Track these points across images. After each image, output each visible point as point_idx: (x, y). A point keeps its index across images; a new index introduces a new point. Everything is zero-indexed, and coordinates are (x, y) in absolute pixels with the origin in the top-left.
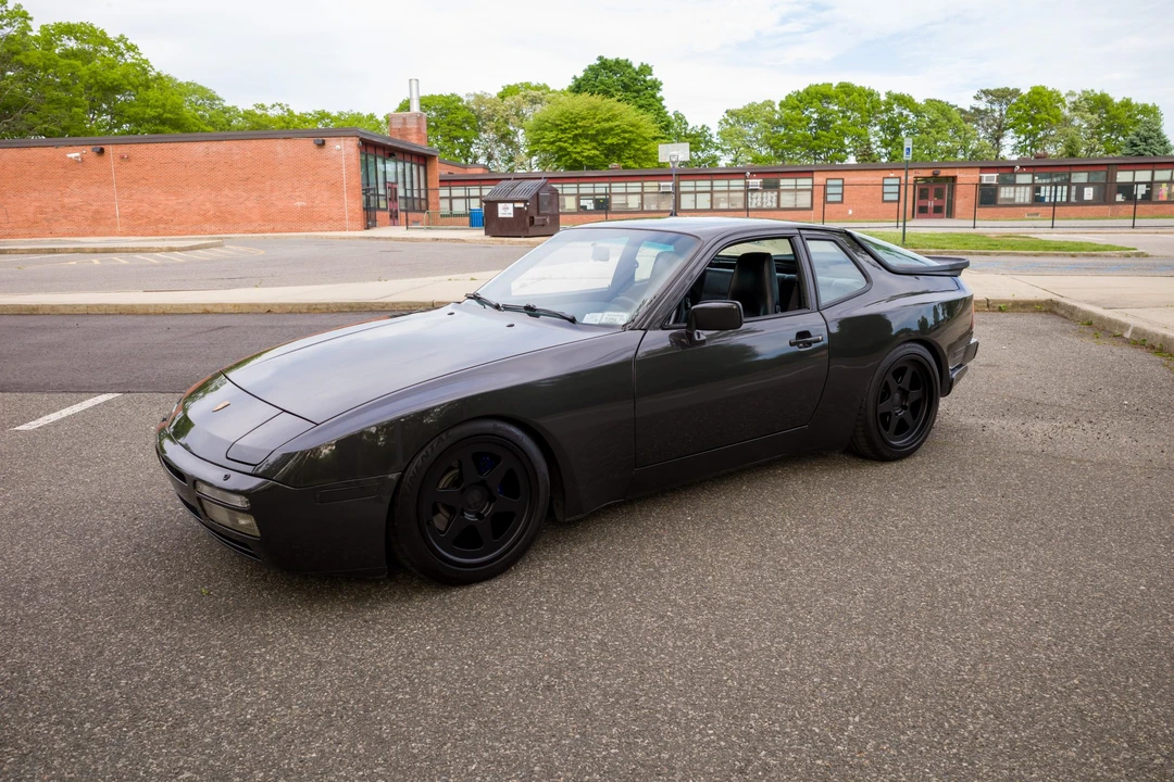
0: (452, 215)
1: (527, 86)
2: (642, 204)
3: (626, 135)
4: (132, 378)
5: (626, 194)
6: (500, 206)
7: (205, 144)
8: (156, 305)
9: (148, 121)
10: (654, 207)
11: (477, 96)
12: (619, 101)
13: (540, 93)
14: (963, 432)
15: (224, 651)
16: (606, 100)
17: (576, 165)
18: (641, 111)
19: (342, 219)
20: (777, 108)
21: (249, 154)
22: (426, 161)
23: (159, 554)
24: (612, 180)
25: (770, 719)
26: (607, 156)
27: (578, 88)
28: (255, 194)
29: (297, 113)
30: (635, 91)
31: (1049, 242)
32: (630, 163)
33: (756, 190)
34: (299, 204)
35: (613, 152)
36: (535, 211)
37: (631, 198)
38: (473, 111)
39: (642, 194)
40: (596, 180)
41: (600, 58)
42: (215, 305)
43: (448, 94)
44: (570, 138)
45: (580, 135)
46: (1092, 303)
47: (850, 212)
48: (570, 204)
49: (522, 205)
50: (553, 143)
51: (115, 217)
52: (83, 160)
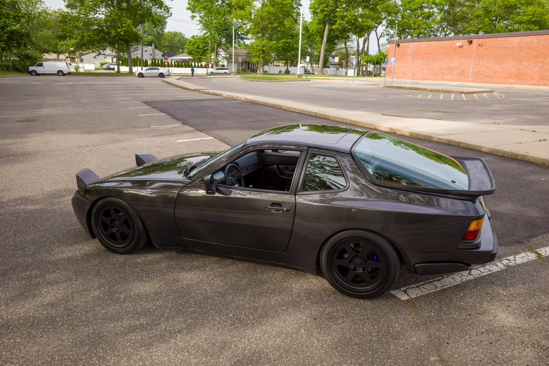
7: (520, 38)
9: (524, 23)
21: (542, 43)
28: (540, 65)
51: (469, 73)
52: (462, 46)
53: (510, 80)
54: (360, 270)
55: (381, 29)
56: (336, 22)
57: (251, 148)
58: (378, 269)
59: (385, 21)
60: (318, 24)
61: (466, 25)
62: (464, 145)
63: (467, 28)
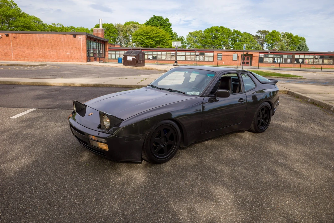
0: (111, 59)
1: (133, 22)
2: (166, 58)
3: (161, 38)
4: (38, 104)
5: (162, 55)
6: (128, 57)
7: (40, 35)
8: (36, 83)
10: (169, 59)
11: (118, 24)
12: (159, 28)
13: (136, 25)
14: (275, 125)
15: (101, 181)
16: (156, 28)
17: (147, 46)
18: (166, 31)
19: (81, 59)
20: (203, 33)
21: (53, 38)
22: (105, 43)
23: (69, 154)
24: (158, 51)
25: (252, 198)
26: (156, 44)
27: (148, 24)
28: (55, 50)
29: (65, 27)
30: (164, 26)
31: (280, 74)
32: (162, 46)
33: (198, 56)
34: (68, 54)
35: (158, 43)
36: (138, 59)
37: (163, 56)
38: (117, 29)
39: (166, 55)
40: (153, 51)
41: (154, 16)
42: (54, 83)
43: (110, 23)
44: (145, 38)
45: (148, 38)
46: (298, 92)
47: (224, 63)
48: (146, 57)
49: (134, 57)
50: (140, 39)
51: (11, 55)
52: (2, 37)
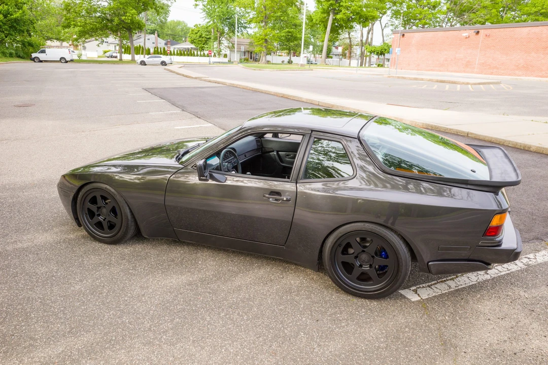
51: (475, 64)
52: (469, 37)
53: (517, 72)
54: (366, 268)
55: (385, 19)
56: (341, 11)
57: (249, 131)
58: (387, 266)
59: (390, 11)
60: (322, 13)
61: (472, 15)
62: (473, 136)
63: (473, 18)
